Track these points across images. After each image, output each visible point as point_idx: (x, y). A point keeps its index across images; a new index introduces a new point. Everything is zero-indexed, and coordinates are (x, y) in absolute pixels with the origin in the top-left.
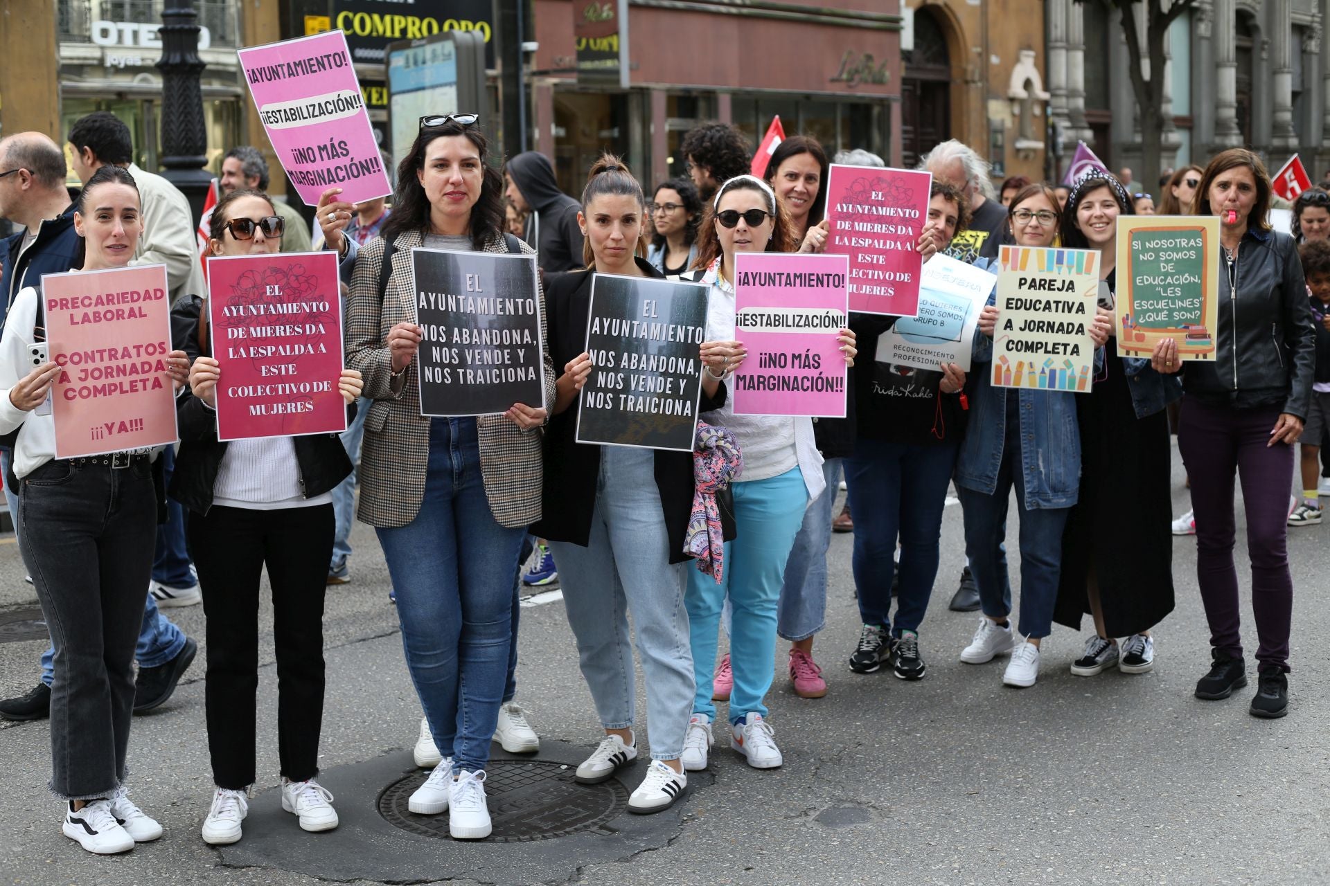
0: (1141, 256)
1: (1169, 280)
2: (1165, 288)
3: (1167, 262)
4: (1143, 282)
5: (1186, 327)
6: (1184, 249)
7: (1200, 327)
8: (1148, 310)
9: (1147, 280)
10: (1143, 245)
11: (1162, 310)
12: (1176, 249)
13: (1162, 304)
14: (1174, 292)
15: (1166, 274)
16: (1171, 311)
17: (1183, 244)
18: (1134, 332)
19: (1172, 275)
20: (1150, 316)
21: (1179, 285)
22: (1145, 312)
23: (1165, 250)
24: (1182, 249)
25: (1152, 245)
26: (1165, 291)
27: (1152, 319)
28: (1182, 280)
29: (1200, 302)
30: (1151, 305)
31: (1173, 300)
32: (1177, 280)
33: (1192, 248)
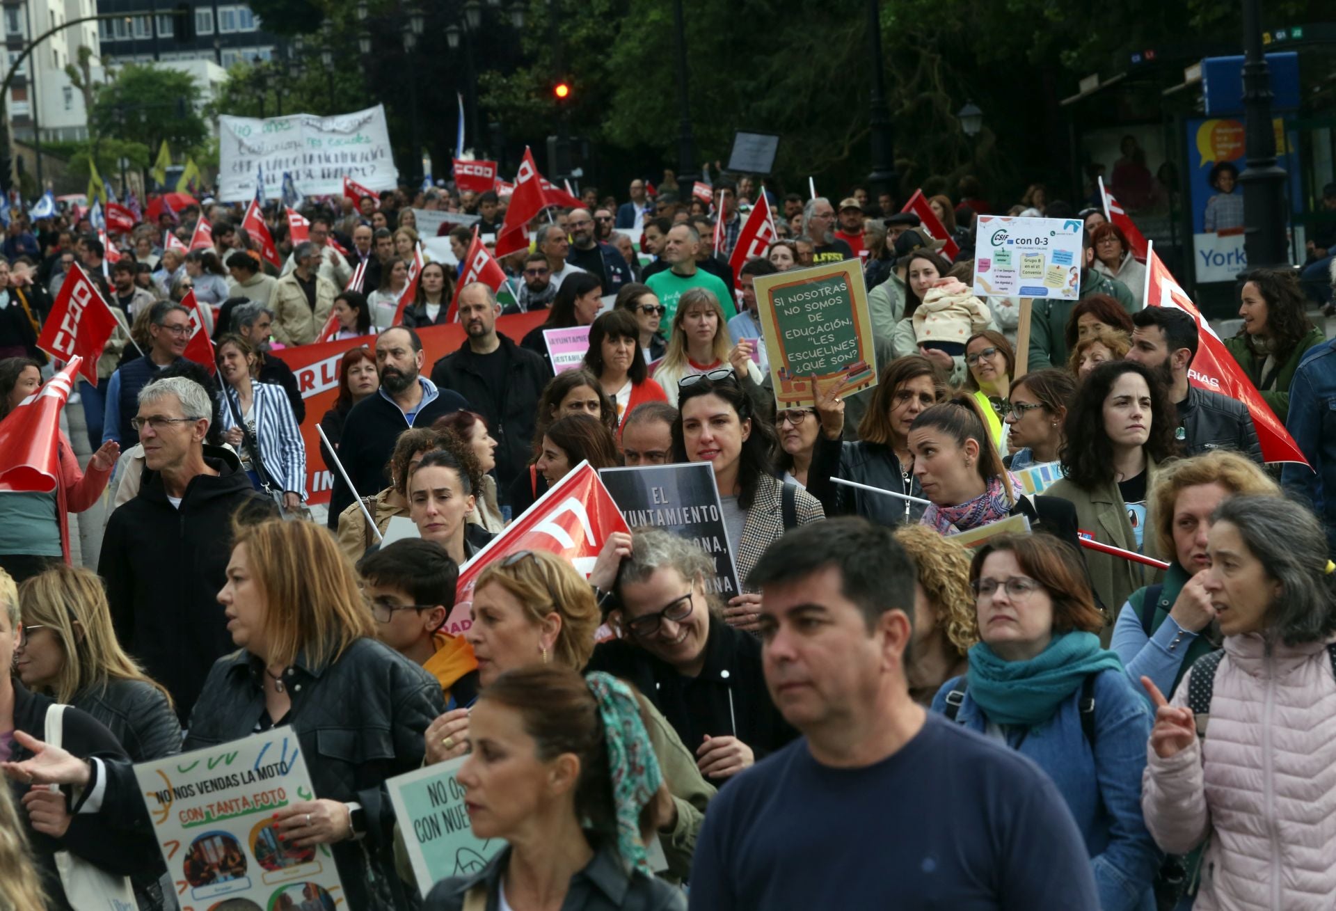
0: (786, 312)
1: (820, 329)
2: (817, 337)
3: (814, 312)
4: (793, 335)
5: (846, 368)
6: (830, 296)
7: (860, 363)
8: (804, 361)
9: (798, 333)
10: (786, 301)
11: (818, 359)
12: (822, 299)
13: (817, 353)
14: (828, 339)
15: (816, 324)
16: (827, 358)
17: (827, 292)
18: (793, 383)
19: (822, 324)
20: (806, 366)
21: (831, 332)
22: (801, 363)
23: (810, 302)
24: (826, 298)
25: (796, 299)
26: (818, 340)
27: (809, 369)
28: (833, 326)
29: (856, 342)
30: (806, 355)
31: (828, 347)
32: (827, 327)
33: (837, 294)
